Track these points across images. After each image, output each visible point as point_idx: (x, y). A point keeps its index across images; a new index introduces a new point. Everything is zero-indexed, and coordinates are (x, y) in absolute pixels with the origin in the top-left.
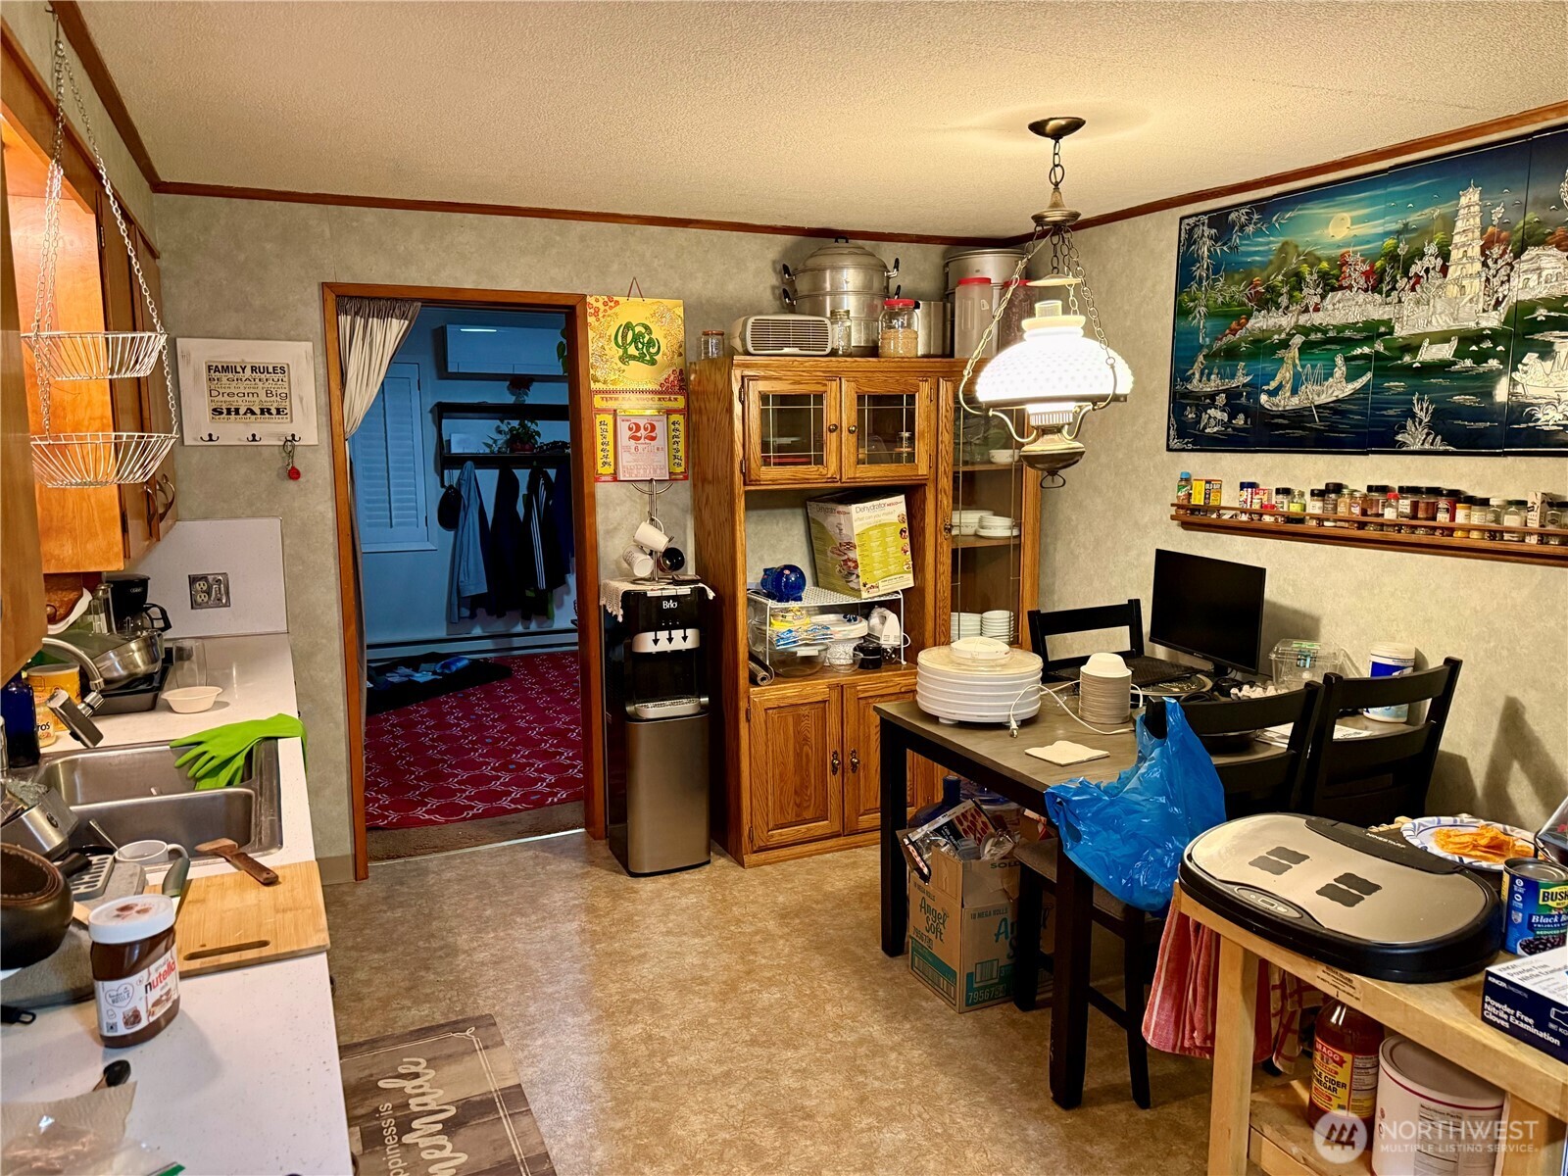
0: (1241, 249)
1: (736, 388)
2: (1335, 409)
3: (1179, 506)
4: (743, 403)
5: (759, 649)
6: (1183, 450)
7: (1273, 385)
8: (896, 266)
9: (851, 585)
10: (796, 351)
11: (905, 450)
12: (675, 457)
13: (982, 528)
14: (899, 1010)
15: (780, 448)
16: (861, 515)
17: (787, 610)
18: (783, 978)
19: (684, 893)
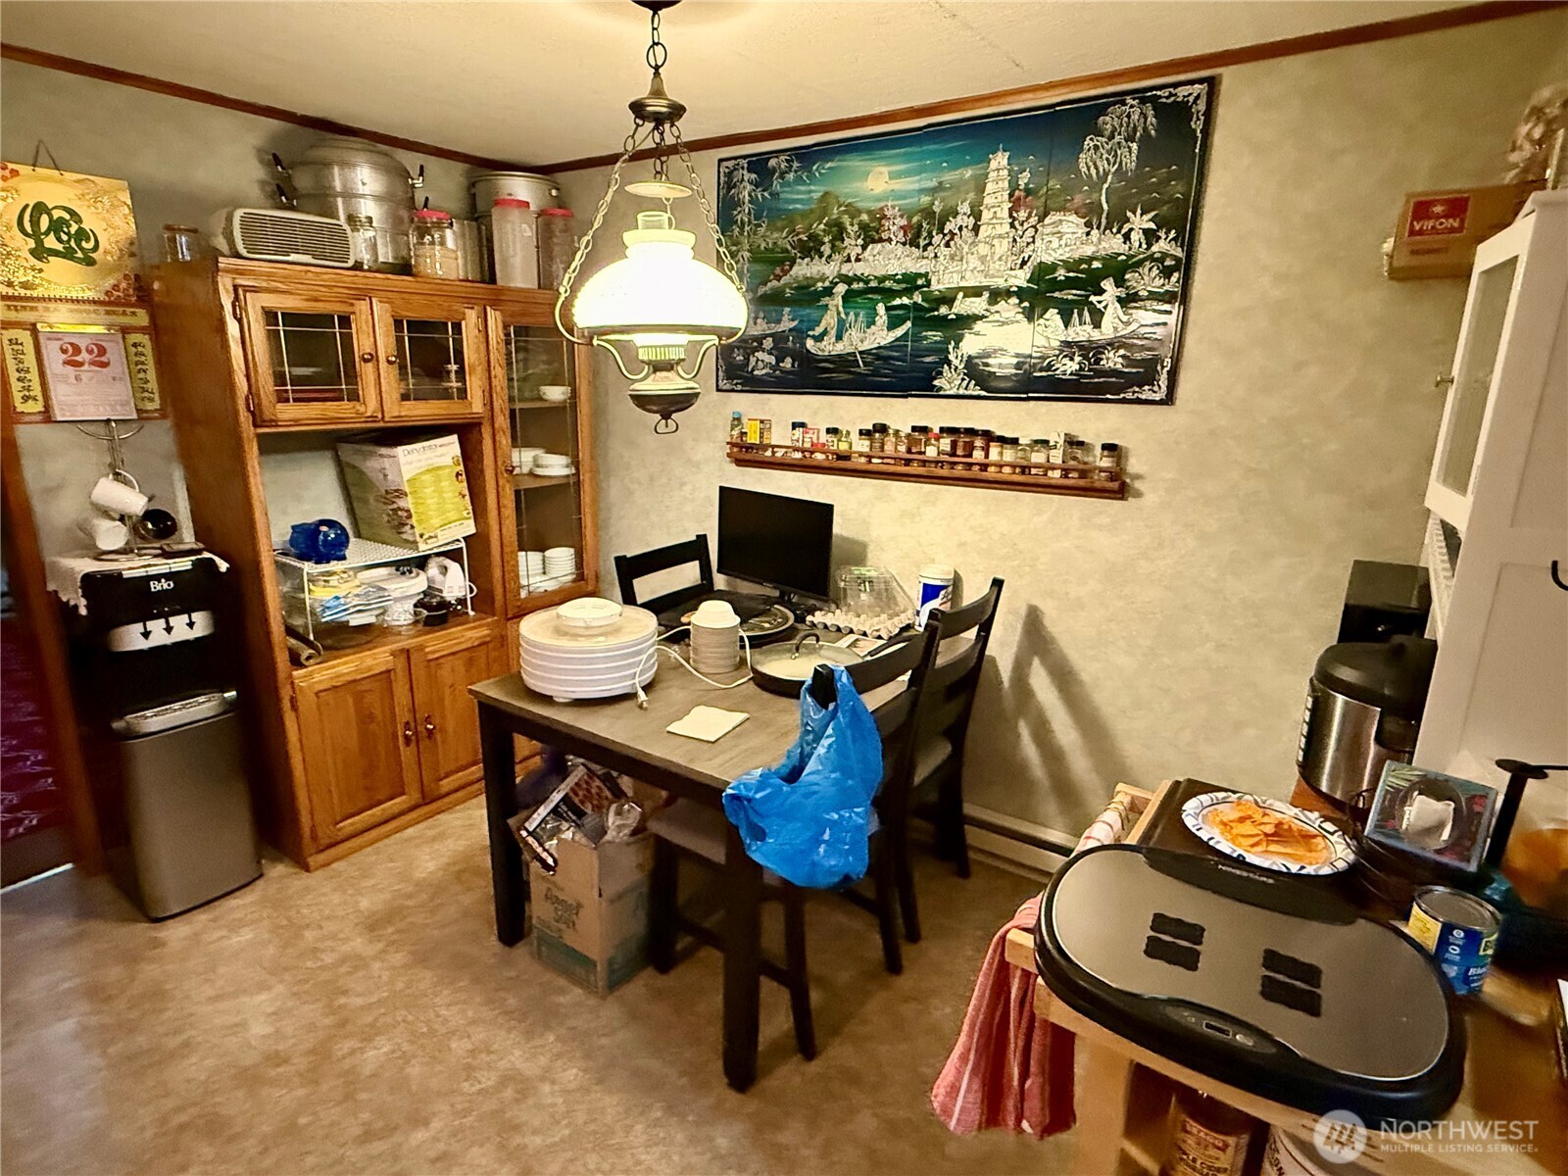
0: (782, 196)
1: (227, 301)
2: (878, 355)
3: (732, 444)
4: (240, 321)
5: (297, 622)
6: (733, 391)
7: (818, 331)
8: (421, 174)
9: (404, 536)
10: (307, 259)
11: (455, 384)
12: (144, 390)
13: (538, 466)
14: (536, 1018)
15: (296, 381)
16: (410, 458)
17: (331, 574)
18: (389, 1019)
19: (235, 927)
